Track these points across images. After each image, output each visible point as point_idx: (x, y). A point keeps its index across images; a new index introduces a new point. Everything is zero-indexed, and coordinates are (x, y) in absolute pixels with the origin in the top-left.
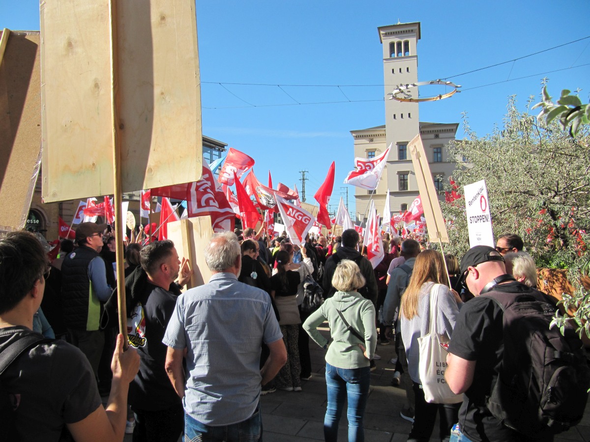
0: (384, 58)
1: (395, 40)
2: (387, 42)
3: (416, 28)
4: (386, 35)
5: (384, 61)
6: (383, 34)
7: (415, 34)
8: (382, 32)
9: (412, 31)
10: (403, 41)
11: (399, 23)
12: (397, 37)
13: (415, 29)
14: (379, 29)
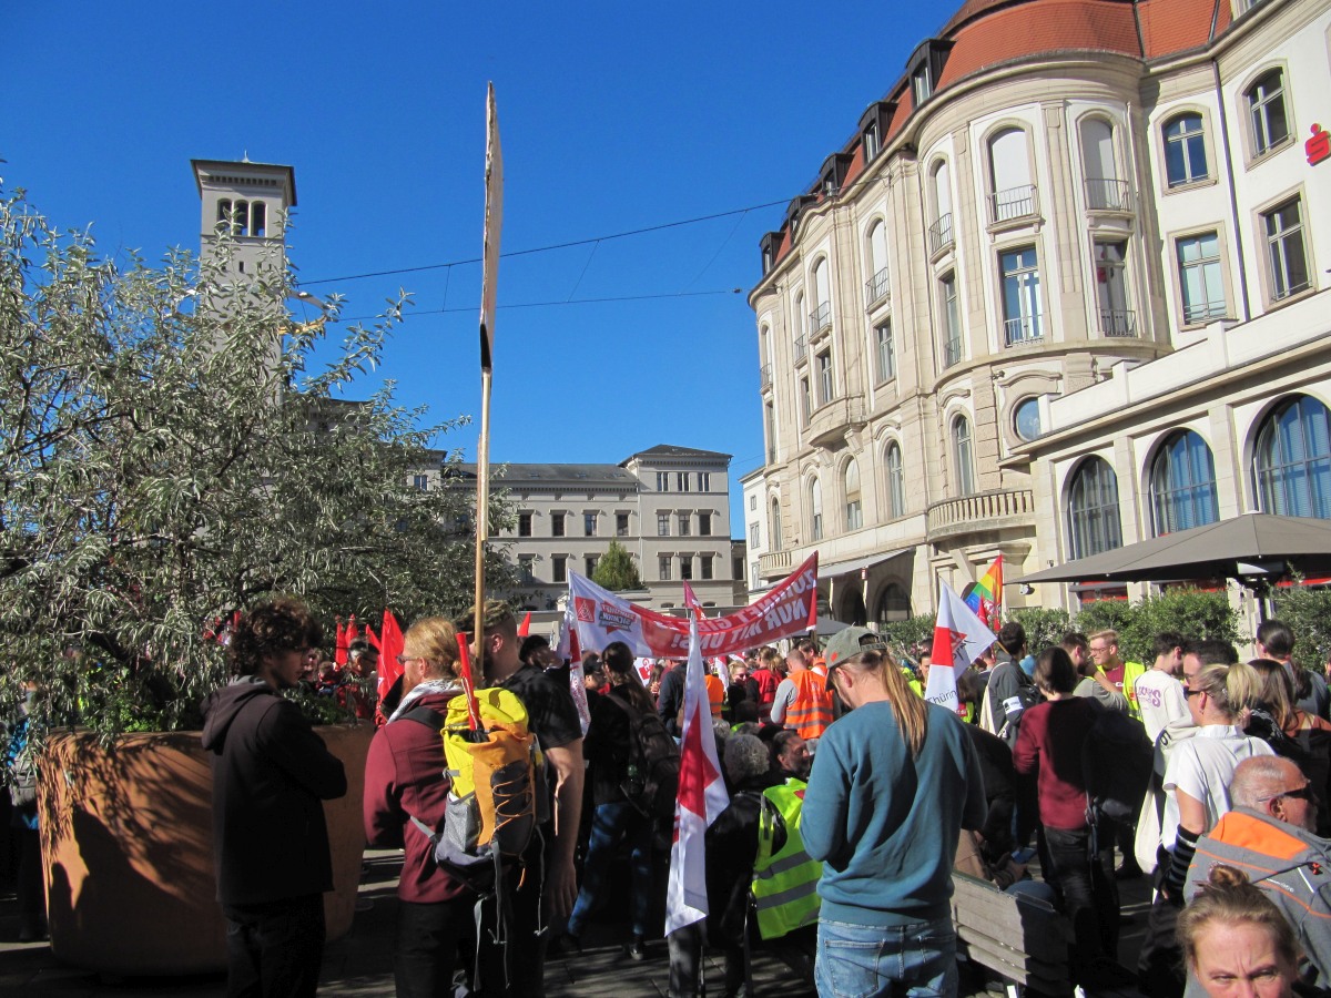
0: (203, 233)
1: (235, 197)
2: (212, 197)
3: (285, 177)
4: (212, 180)
5: (204, 240)
6: (204, 177)
7: (281, 191)
8: (201, 173)
9: (274, 182)
10: (251, 200)
11: (246, 160)
12: (237, 191)
13: (281, 180)
14: (196, 164)
